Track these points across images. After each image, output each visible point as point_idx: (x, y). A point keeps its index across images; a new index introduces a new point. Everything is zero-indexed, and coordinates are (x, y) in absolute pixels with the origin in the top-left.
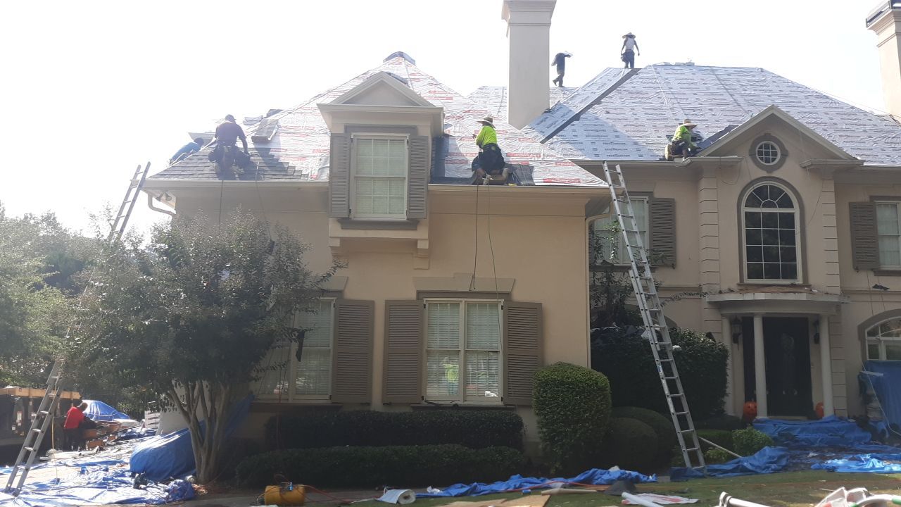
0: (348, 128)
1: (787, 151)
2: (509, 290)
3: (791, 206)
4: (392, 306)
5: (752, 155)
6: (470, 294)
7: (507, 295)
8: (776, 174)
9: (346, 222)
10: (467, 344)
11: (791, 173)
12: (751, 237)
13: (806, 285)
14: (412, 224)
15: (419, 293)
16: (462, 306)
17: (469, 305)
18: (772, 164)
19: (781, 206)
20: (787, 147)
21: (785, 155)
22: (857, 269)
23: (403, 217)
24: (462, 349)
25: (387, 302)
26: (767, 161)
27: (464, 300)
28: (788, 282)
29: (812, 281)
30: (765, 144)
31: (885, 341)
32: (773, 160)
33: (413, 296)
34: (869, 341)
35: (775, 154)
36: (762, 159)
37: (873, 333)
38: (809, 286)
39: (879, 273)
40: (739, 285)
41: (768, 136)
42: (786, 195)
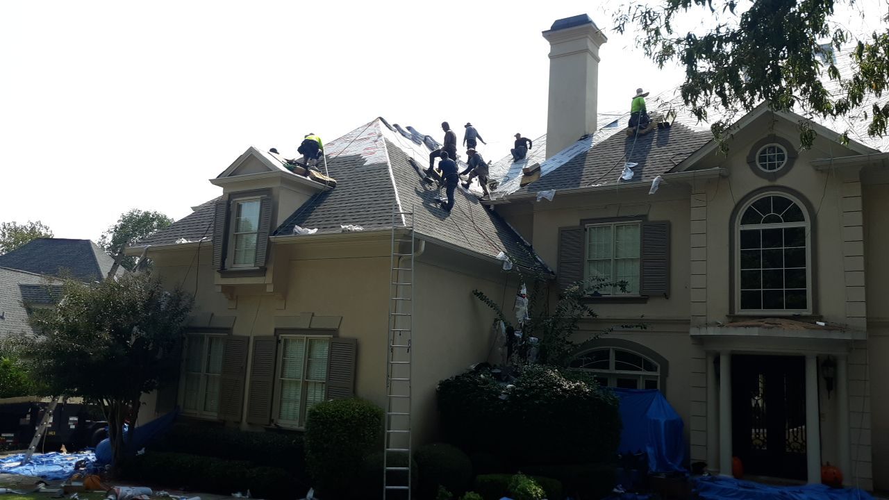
0: (231, 196)
1: (796, 153)
2: (337, 327)
3: (801, 219)
4: (258, 341)
5: (751, 162)
6: (310, 330)
8: (780, 182)
9: (223, 271)
10: (307, 375)
11: (798, 179)
12: (748, 259)
13: (816, 316)
14: (262, 271)
15: (276, 330)
17: (308, 340)
18: (777, 170)
19: (787, 220)
21: (794, 157)
23: (252, 266)
24: (301, 379)
25: (255, 336)
26: (771, 168)
27: (305, 336)
28: (792, 312)
29: (824, 311)
30: (769, 148)
33: (272, 333)
35: (781, 158)
36: (764, 166)
40: (727, 317)
41: (772, 138)
42: (795, 206)
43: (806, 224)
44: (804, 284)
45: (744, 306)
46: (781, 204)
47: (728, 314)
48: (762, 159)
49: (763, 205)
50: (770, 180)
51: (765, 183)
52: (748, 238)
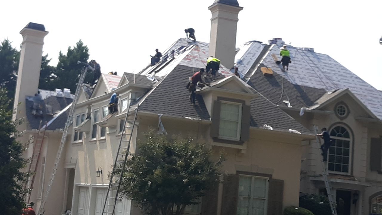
0: (219, 98)
4: (226, 177)
5: (335, 111)
6: (257, 174)
7: (270, 176)
8: (344, 121)
9: (216, 139)
10: (254, 195)
11: (350, 121)
13: (352, 176)
14: (241, 142)
15: (237, 172)
16: (253, 179)
17: (256, 179)
20: (350, 109)
21: (349, 112)
22: (371, 170)
23: (238, 139)
24: (251, 197)
26: (341, 114)
28: (344, 174)
29: (354, 174)
31: (379, 205)
32: (344, 114)
33: (235, 173)
34: (373, 204)
35: (344, 111)
38: (353, 176)
39: (380, 172)
41: (342, 102)
42: (347, 132)
43: (350, 140)
44: (348, 163)
45: (329, 169)
50: (341, 120)
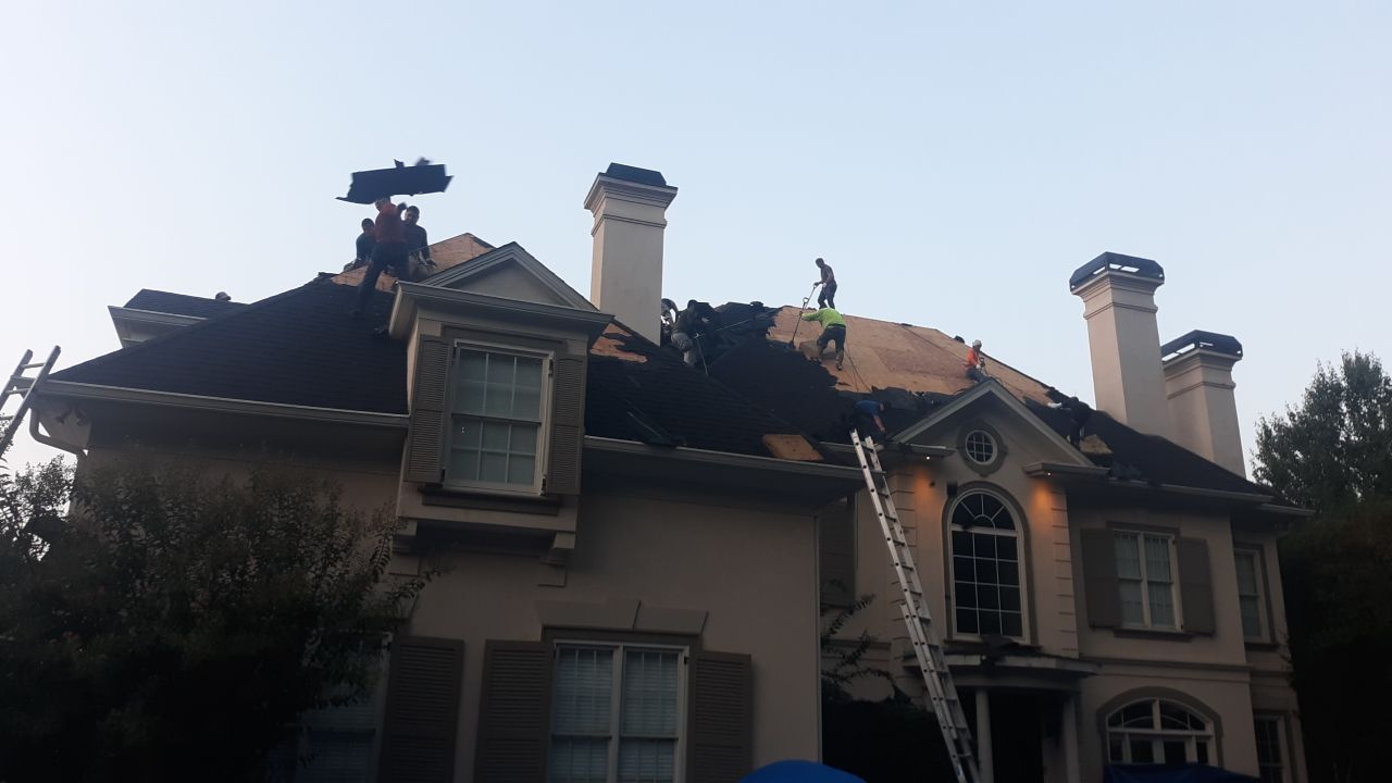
0: (448, 331)
1: (1006, 447)
2: (697, 630)
3: (1011, 527)
4: (498, 652)
5: (961, 448)
6: (634, 634)
7: (693, 639)
8: (992, 479)
9: (433, 492)
10: (623, 725)
11: (1010, 479)
12: (962, 569)
13: (1035, 647)
14: (549, 503)
15: (546, 628)
16: (618, 656)
17: (631, 655)
18: (986, 463)
19: (999, 526)
20: (1007, 442)
21: (1003, 453)
22: (1094, 627)
23: (537, 490)
24: (614, 733)
25: (487, 641)
26: (980, 458)
27: (622, 645)
29: (1042, 641)
30: (975, 434)
31: (1131, 735)
32: (988, 458)
33: (536, 636)
34: (1111, 734)
35: (989, 449)
36: (972, 455)
37: (1115, 722)
38: (1039, 647)
39: (1122, 633)
40: (945, 641)
41: (980, 424)
42: (1005, 510)
43: (1019, 534)
44: (1017, 606)
45: (960, 630)
46: (992, 505)
47: (945, 636)
48: (970, 447)
49: (973, 501)
50: (982, 475)
51: (976, 477)
52: (961, 543)
